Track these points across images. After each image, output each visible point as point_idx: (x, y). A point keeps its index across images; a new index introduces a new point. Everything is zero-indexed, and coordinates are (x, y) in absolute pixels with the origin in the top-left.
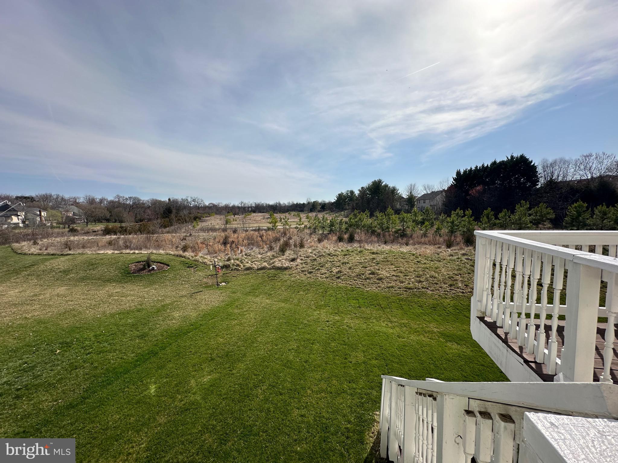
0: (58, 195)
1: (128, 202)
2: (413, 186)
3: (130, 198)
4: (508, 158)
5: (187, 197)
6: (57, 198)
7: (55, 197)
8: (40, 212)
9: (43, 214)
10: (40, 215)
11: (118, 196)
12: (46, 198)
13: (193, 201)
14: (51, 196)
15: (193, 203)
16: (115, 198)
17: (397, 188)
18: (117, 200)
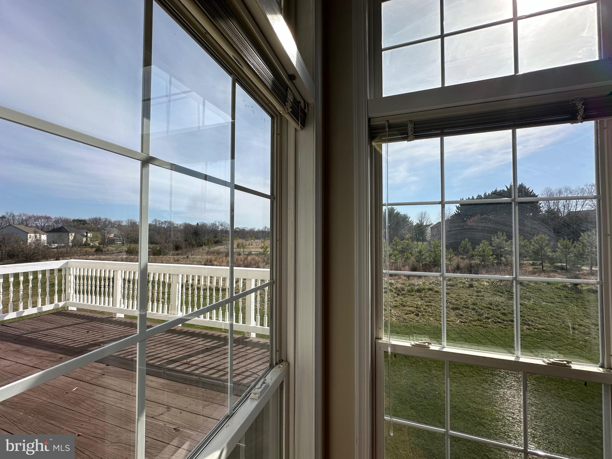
0: (107, 219)
1: (163, 226)
2: (424, 214)
3: (165, 222)
4: (507, 187)
5: (215, 222)
6: (105, 221)
7: (104, 220)
8: (87, 233)
9: (89, 235)
10: (87, 236)
11: (155, 220)
12: (96, 221)
13: (221, 226)
14: (100, 219)
15: (221, 227)
16: (153, 222)
17: (409, 215)
18: (154, 223)
